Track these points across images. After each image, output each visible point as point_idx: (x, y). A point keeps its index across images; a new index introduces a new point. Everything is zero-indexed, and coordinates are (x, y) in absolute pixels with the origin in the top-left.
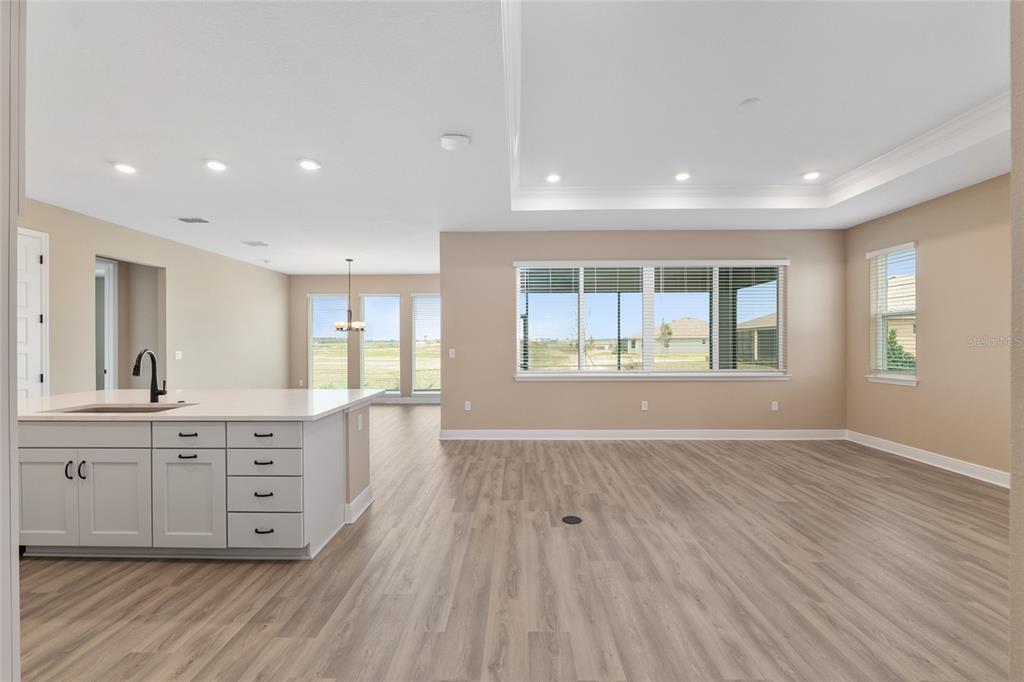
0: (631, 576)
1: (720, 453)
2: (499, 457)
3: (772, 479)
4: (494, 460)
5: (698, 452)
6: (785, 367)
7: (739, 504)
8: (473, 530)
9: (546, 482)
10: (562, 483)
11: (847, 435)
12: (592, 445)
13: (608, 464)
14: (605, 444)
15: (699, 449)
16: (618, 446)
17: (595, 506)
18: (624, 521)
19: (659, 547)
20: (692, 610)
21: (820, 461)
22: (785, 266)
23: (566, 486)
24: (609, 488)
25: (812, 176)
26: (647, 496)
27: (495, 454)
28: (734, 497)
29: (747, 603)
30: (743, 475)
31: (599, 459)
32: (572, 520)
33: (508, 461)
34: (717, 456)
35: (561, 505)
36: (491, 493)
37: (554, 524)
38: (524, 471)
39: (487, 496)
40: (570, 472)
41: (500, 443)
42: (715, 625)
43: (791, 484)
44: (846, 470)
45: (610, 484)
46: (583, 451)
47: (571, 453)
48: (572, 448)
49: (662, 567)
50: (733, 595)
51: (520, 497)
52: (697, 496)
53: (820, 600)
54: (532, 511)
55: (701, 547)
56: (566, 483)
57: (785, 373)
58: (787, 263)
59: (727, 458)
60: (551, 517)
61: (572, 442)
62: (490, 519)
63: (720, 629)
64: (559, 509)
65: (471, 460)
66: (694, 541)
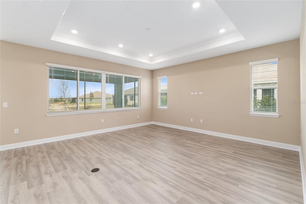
0: (130, 183)
1: (128, 133)
2: (42, 153)
3: (145, 138)
4: (40, 155)
5: (122, 134)
6: (140, 106)
7: (142, 147)
8: (48, 193)
9: (74, 157)
10: (82, 156)
11: (153, 123)
12: (85, 138)
13: (95, 145)
14: (89, 137)
15: (121, 132)
16: (95, 137)
17: (101, 162)
18: (115, 164)
19: (131, 168)
20: (153, 186)
21: (151, 130)
22: (140, 78)
23: (84, 157)
24: (101, 153)
25: (151, 55)
26: (116, 152)
27: (39, 152)
28: (140, 145)
29: (164, 177)
30: (137, 138)
31: (91, 143)
32: (95, 170)
33: (49, 154)
34: (128, 134)
35: (87, 165)
36: (48, 171)
37: (89, 175)
38: (60, 156)
39: (46, 173)
40: (82, 151)
41: (39, 146)
42: (161, 187)
43: (150, 138)
44: (158, 132)
45: (101, 152)
46: (82, 141)
47: (78, 143)
48: (77, 142)
49: (137, 176)
50: (159, 176)
51: (65, 168)
52: (130, 148)
53: (176, 168)
54: (75, 172)
55: (141, 164)
56: (83, 156)
57: (140, 108)
58: (140, 77)
59: (130, 134)
60: (86, 172)
61: (76, 139)
62: (55, 185)
63: (163, 188)
64: (87, 168)
65: (24, 158)
66: (139, 163)
